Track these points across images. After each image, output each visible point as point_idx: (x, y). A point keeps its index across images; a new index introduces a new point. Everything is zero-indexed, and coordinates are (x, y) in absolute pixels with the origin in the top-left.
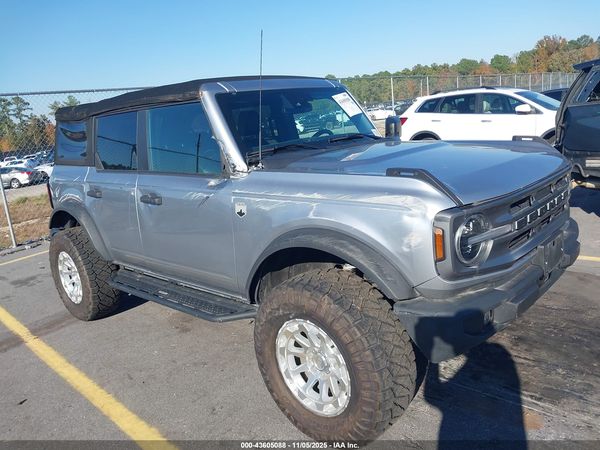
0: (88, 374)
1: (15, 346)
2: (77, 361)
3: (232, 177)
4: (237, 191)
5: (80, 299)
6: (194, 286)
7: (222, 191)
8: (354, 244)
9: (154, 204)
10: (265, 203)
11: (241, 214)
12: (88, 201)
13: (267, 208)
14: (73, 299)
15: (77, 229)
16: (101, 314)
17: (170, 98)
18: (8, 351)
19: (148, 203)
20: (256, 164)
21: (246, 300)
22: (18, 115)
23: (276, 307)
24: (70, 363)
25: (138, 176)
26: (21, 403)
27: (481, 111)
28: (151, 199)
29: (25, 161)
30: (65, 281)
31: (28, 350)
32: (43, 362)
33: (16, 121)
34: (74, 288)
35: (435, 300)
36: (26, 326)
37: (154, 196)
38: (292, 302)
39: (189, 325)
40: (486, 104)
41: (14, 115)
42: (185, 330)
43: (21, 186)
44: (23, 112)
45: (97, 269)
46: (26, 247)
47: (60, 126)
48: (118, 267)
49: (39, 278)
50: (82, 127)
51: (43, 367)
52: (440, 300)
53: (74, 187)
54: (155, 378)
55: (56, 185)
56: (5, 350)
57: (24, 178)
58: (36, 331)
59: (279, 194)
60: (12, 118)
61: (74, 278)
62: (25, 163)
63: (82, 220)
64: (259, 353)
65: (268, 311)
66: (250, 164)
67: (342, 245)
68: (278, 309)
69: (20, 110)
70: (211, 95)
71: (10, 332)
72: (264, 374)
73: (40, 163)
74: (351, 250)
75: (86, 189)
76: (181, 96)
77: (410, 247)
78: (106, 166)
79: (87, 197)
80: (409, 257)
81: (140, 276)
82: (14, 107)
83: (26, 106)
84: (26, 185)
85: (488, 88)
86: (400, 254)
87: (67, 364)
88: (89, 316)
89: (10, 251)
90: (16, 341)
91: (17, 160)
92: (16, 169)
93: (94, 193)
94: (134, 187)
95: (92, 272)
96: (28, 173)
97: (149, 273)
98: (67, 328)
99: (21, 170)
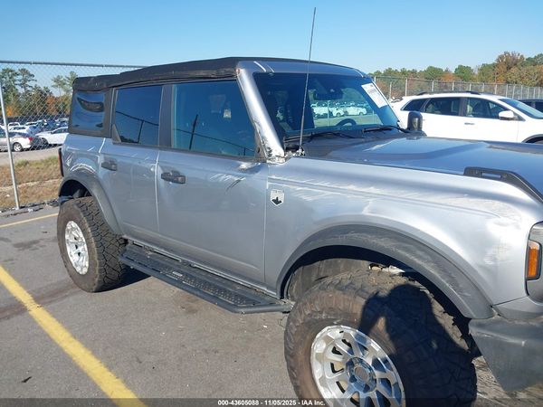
0: (94, 353)
1: (17, 314)
2: (82, 336)
3: (268, 161)
4: (274, 177)
5: (85, 270)
6: (211, 270)
7: (257, 175)
8: (422, 250)
9: (177, 182)
10: (307, 193)
11: (277, 201)
12: (102, 173)
13: (310, 199)
14: (78, 269)
15: (87, 200)
16: (106, 286)
17: (202, 73)
18: (11, 319)
19: (169, 180)
20: (295, 149)
21: (275, 294)
22: (23, 85)
23: (319, 310)
24: (75, 338)
25: (159, 151)
26: (25, 381)
27: (465, 114)
28: (172, 177)
29: (28, 127)
30: (71, 250)
31: (32, 320)
32: (47, 335)
33: (21, 90)
34: (80, 258)
35: (516, 322)
36: (29, 292)
37: (177, 174)
38: (341, 308)
39: (195, 306)
40: (469, 108)
41: (20, 85)
42: (191, 311)
43: (22, 150)
44: (28, 83)
45: (107, 242)
46: (29, 210)
47: (77, 95)
48: (126, 241)
49: (42, 243)
50: (102, 97)
51: (47, 340)
52: (522, 323)
53: (87, 156)
54: (165, 364)
55: (68, 154)
56: (8, 318)
57: (25, 143)
58: (39, 299)
59: (326, 184)
60: (17, 87)
61: (80, 249)
62: (27, 129)
63: (94, 191)
64: (289, 355)
65: (308, 312)
66: (286, 150)
67: (408, 250)
68: (321, 312)
69: (25, 80)
70: (248, 73)
71: (13, 298)
72: (292, 378)
73: (42, 131)
74: (419, 257)
75: (101, 160)
76: (214, 72)
77: (495, 260)
78: (124, 140)
79: (101, 169)
80: (493, 272)
81: (150, 253)
82: (20, 77)
83: (32, 78)
84: (28, 150)
85: (472, 93)
86: (481, 267)
87: (72, 339)
88: (94, 288)
89: (13, 212)
90: (19, 309)
91: (20, 126)
92: (20, 134)
93: (109, 165)
94: (154, 163)
95: (100, 245)
96: (31, 139)
97: (162, 251)
98: (71, 299)
99: (24, 135)
